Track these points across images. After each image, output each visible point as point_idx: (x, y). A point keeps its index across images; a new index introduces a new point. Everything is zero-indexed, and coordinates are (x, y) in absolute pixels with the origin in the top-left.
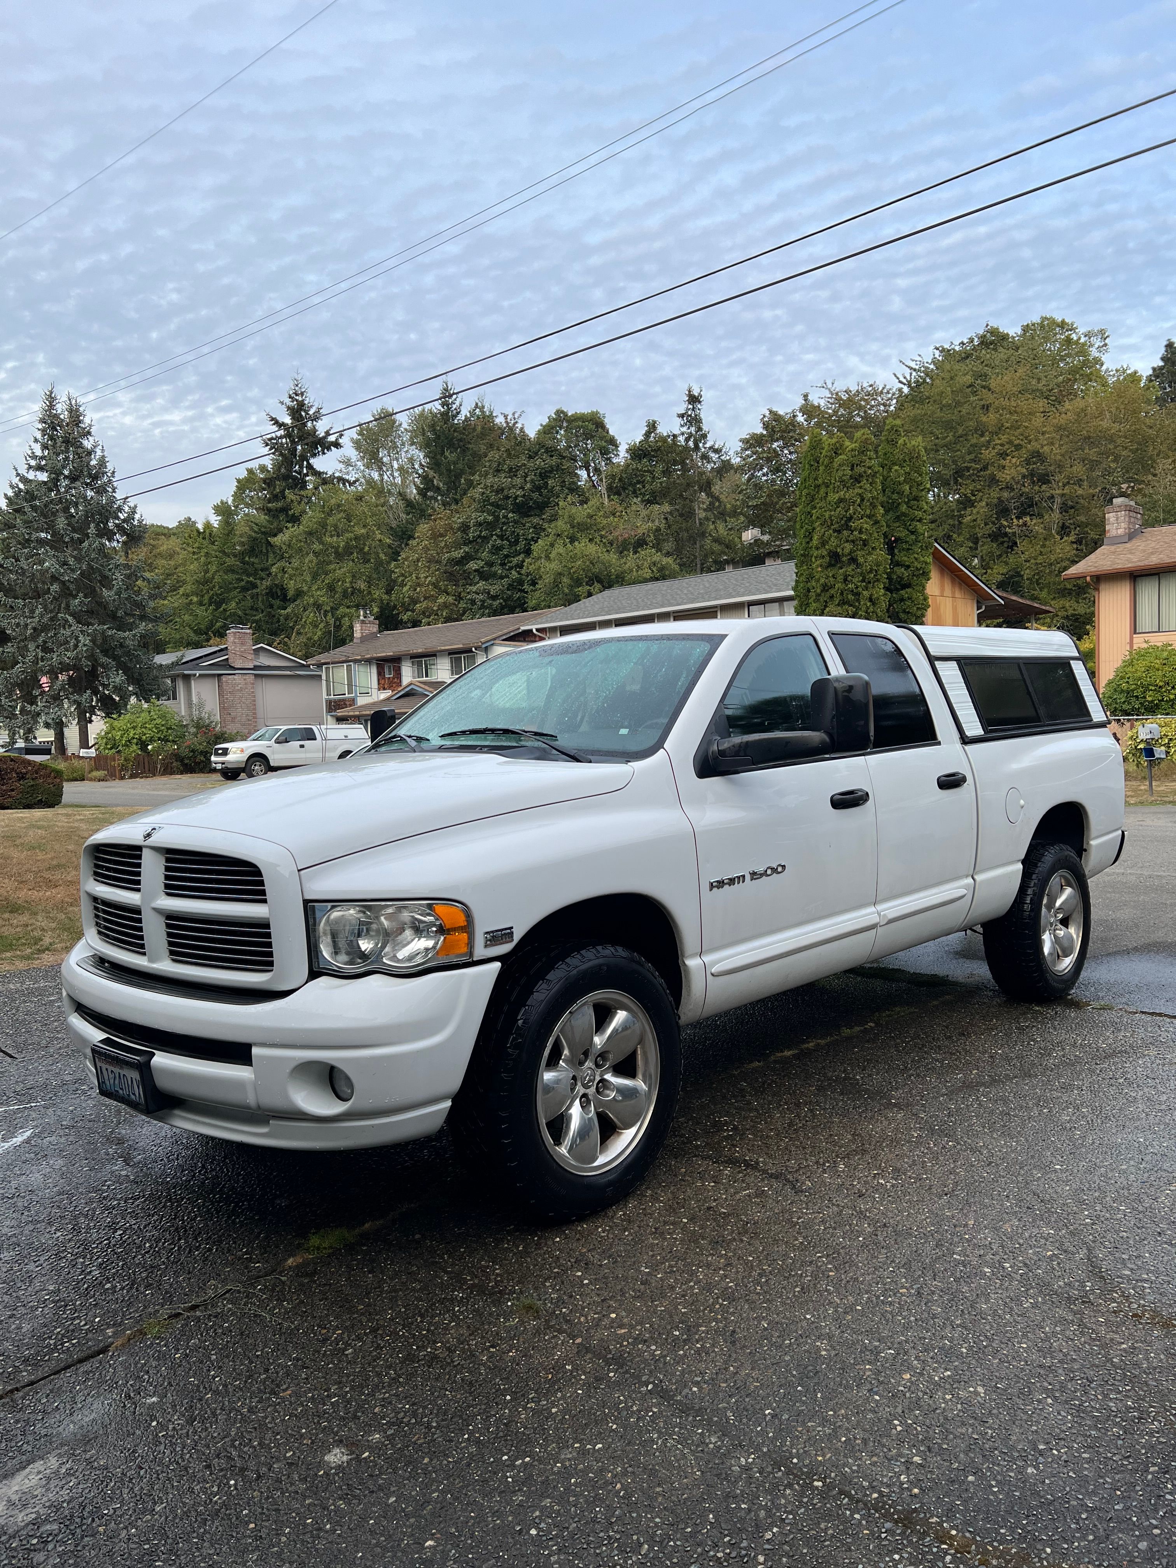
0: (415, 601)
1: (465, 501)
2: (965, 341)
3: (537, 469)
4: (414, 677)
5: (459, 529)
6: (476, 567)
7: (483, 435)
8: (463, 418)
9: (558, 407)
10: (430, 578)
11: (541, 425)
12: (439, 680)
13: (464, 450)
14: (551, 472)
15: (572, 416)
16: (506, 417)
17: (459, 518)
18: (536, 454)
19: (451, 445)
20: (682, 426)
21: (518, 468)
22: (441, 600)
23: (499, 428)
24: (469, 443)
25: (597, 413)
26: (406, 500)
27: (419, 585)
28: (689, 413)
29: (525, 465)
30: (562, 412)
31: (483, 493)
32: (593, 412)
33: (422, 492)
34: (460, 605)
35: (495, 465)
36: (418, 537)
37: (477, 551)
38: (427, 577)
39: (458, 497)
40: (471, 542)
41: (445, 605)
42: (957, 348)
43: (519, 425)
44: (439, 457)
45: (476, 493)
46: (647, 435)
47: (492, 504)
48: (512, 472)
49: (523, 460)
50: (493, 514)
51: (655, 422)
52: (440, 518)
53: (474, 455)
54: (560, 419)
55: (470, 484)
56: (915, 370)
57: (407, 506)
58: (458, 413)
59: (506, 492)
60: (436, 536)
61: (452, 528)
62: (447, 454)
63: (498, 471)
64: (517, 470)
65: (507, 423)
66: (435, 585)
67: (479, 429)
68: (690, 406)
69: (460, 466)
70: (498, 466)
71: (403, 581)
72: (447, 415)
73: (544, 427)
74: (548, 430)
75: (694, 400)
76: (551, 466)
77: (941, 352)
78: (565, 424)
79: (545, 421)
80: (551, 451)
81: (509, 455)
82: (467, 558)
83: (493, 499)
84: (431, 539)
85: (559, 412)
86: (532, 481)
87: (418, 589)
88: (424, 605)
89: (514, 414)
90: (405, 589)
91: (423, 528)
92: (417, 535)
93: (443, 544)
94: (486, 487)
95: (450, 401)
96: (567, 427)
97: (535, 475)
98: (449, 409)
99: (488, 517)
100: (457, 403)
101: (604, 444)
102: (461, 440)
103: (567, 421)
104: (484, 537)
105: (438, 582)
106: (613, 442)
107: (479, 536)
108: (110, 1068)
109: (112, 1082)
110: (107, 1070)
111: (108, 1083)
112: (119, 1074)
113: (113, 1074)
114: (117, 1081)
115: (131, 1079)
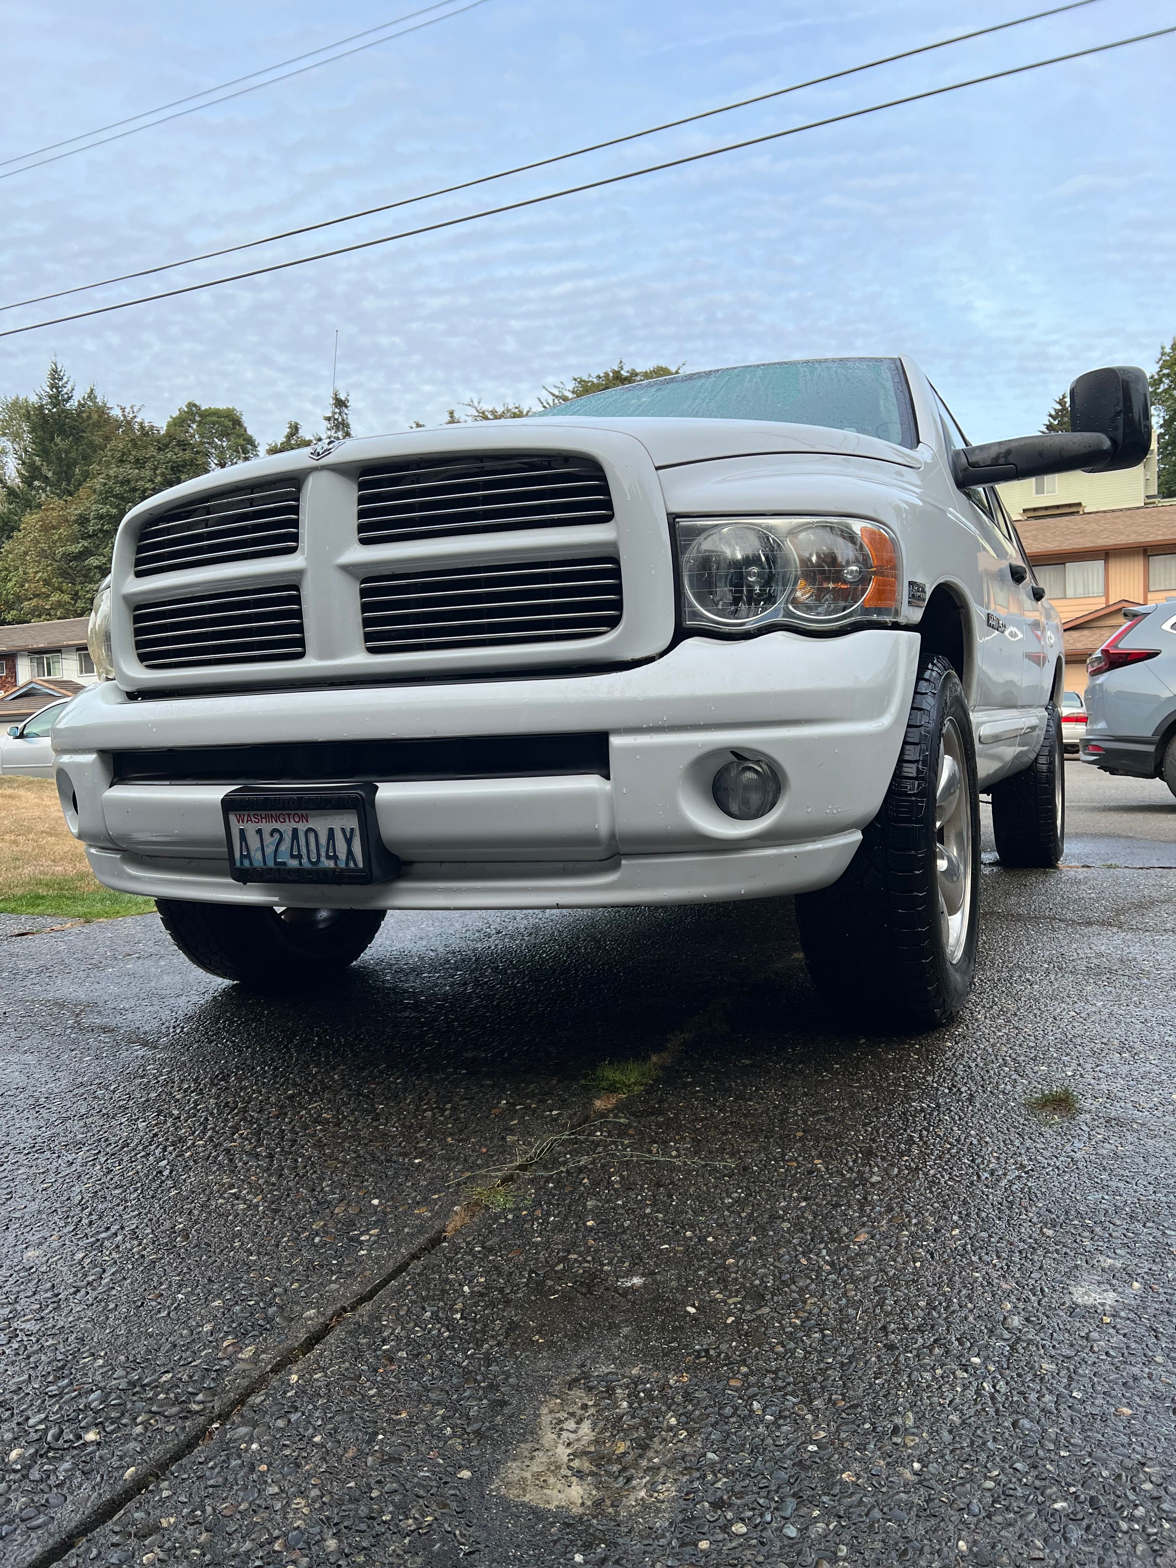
0: (19, 599)
1: (82, 492)
2: (602, 375)
3: (168, 462)
4: (33, 676)
5: (76, 521)
6: (97, 563)
7: (98, 425)
8: (76, 404)
9: (190, 400)
10: (40, 574)
11: (171, 417)
12: (65, 679)
13: (78, 440)
14: (184, 466)
15: (206, 410)
16: (123, 410)
17: (76, 509)
18: (167, 446)
19: (62, 432)
20: (329, 429)
21: (146, 460)
22: (55, 597)
23: (117, 421)
24: (83, 431)
25: (234, 410)
26: (8, 488)
27: (26, 580)
28: (336, 417)
29: (153, 457)
30: (195, 405)
31: (105, 484)
32: (228, 409)
33: (28, 481)
34: (77, 605)
35: (118, 455)
36: (25, 528)
37: (97, 547)
38: (37, 572)
39: (72, 488)
40: (90, 536)
41: (59, 604)
42: (595, 381)
43: (138, 420)
44: (47, 443)
45: (98, 483)
46: (290, 436)
47: (116, 496)
48: (139, 463)
49: (152, 451)
50: (117, 507)
51: (297, 424)
52: (53, 509)
53: (91, 443)
54: (192, 413)
55: (86, 475)
56: (557, 397)
57: (9, 495)
58: (70, 398)
59: (132, 484)
60: (46, 528)
61: (67, 521)
62: (58, 440)
63: (122, 461)
64: (145, 462)
65: (124, 416)
66: (47, 582)
67: (95, 416)
68: (337, 410)
69: (73, 455)
70: (122, 456)
71: (7, 576)
72: (57, 398)
73: (174, 419)
74: (180, 422)
75: (340, 404)
76: (184, 461)
77: (579, 383)
78: (197, 418)
79: (176, 414)
80: (183, 445)
81: (135, 445)
82: (85, 554)
83: (118, 490)
84: (40, 531)
85: (191, 405)
86: (163, 474)
87: (27, 585)
88: (34, 602)
89: (132, 407)
90: (10, 585)
91: (31, 519)
92: (23, 526)
93: (56, 537)
94: (108, 477)
95: (60, 384)
96: (200, 422)
97: (166, 468)
98: (59, 392)
99: (111, 510)
100: (69, 387)
101: (243, 442)
102: (73, 428)
103: (200, 416)
104: (107, 531)
105: (50, 579)
106: (250, 441)
107: (101, 530)
108: (267, 827)
109: (270, 850)
110: (259, 832)
111: (257, 856)
112: (295, 831)
113: (277, 836)
114: (285, 847)
115: (331, 831)
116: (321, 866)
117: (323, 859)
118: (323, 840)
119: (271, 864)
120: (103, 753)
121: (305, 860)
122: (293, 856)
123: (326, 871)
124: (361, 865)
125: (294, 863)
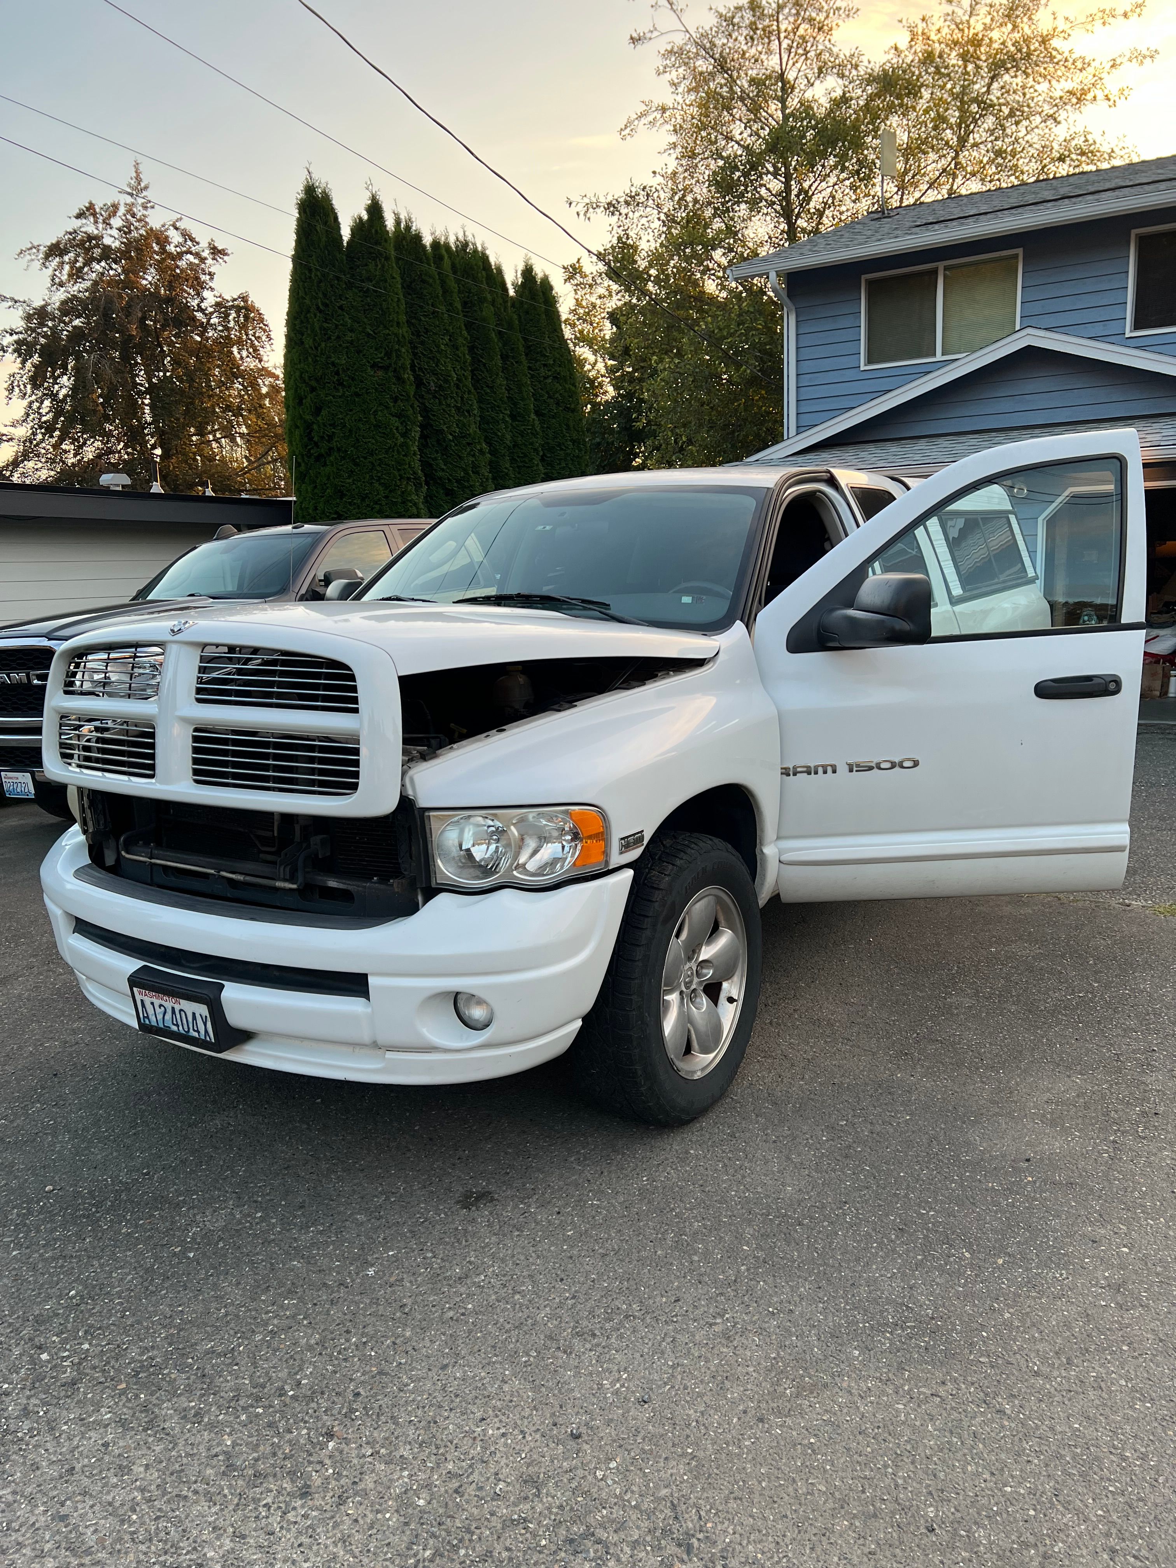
108: (157, 1002)
109: (160, 1017)
110: (152, 1003)
111: (153, 1019)
112: (173, 1009)
113: (162, 1008)
114: (168, 1016)
115: (194, 1014)
116: (190, 1034)
117: (191, 1030)
118: (190, 1019)
119: (161, 1025)
120: (68, 915)
121: (181, 1028)
122: (174, 1024)
123: (194, 1038)
124: (213, 1041)
125: (174, 1028)
